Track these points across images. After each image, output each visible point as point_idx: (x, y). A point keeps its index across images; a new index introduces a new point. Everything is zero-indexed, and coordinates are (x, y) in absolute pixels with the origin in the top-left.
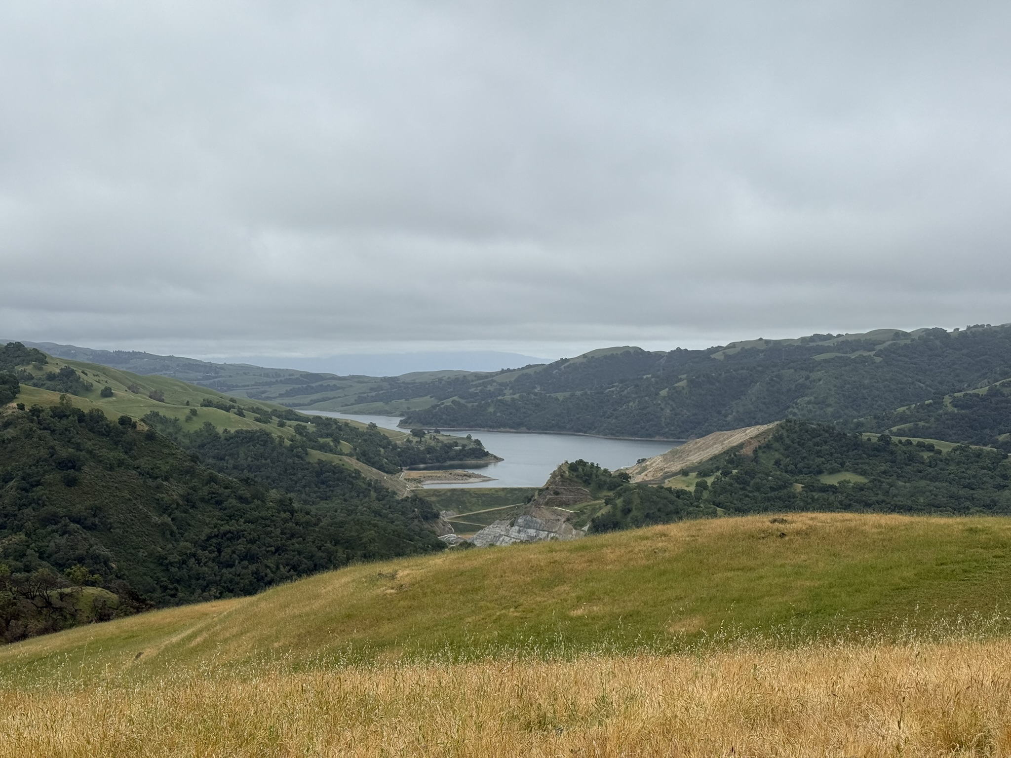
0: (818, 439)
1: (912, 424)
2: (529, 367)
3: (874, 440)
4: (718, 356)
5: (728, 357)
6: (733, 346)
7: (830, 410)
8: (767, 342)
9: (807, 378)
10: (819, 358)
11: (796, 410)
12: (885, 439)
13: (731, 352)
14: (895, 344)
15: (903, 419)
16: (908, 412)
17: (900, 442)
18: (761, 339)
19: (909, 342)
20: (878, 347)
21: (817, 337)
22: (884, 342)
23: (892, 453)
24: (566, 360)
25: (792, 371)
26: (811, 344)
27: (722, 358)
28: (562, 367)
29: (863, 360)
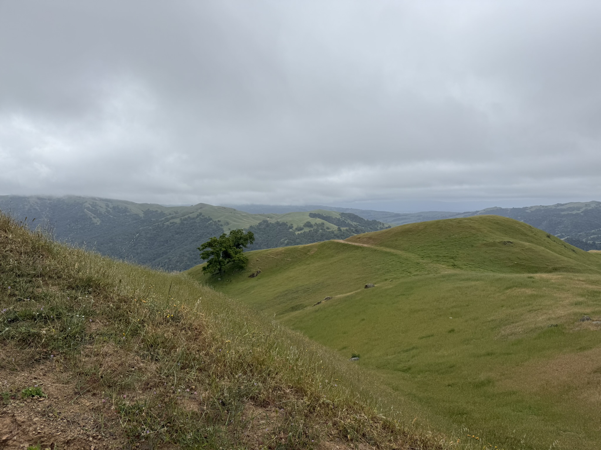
0: (576, 243)
1: (597, 236)
2: (465, 213)
3: (591, 243)
4: (528, 211)
5: (532, 211)
6: (532, 207)
7: (569, 229)
8: (543, 206)
9: (561, 220)
10: (563, 213)
11: (558, 229)
12: (594, 243)
13: (533, 210)
14: (587, 209)
15: (594, 234)
16: (595, 232)
17: (598, 243)
18: (541, 206)
19: (591, 208)
20: (582, 210)
21: (558, 205)
22: (583, 208)
23: (596, 246)
24: (478, 211)
25: (556, 218)
26: (558, 208)
27: (530, 212)
28: (478, 213)
29: (577, 214)
